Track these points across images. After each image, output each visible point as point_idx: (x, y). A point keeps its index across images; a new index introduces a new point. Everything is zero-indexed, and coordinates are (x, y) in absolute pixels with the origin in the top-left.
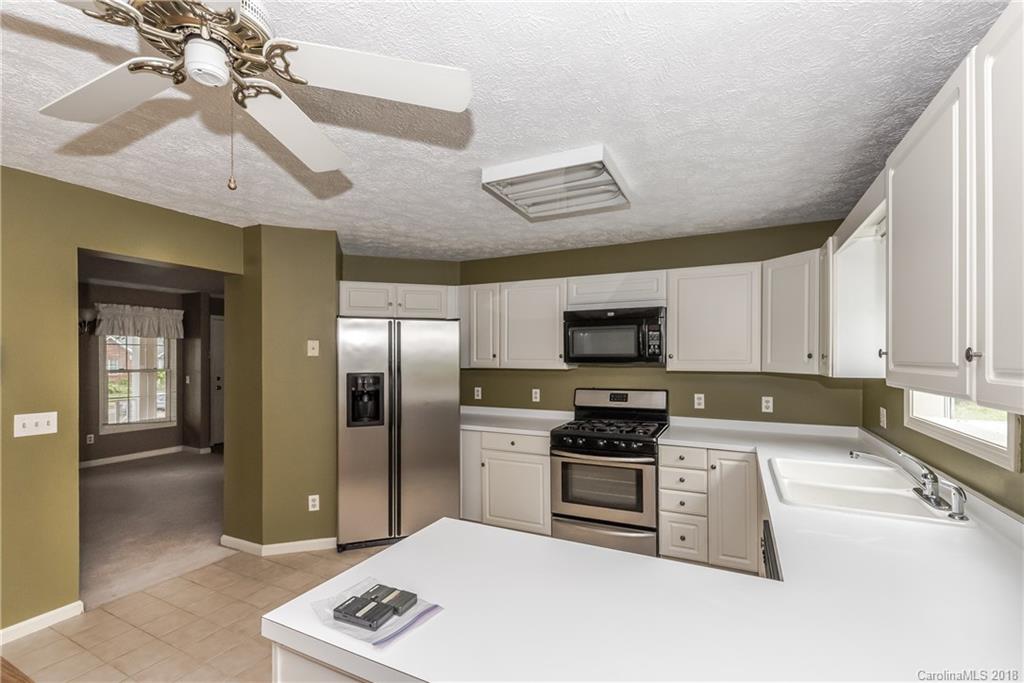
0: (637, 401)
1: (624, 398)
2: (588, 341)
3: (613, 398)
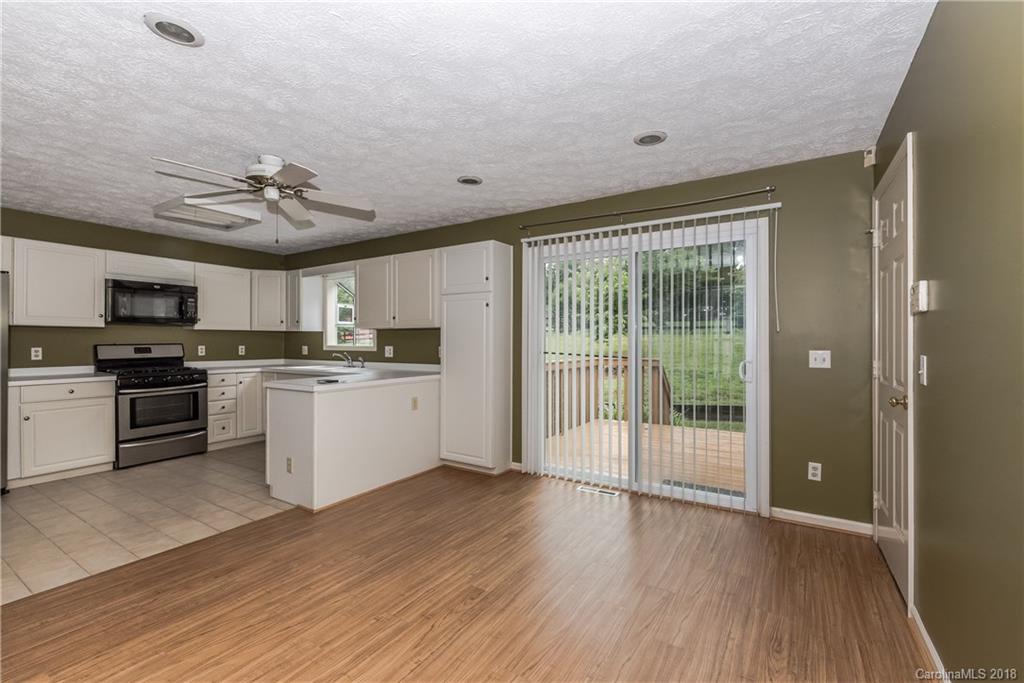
0: (157, 353)
1: (149, 350)
2: (128, 305)
3: (137, 351)
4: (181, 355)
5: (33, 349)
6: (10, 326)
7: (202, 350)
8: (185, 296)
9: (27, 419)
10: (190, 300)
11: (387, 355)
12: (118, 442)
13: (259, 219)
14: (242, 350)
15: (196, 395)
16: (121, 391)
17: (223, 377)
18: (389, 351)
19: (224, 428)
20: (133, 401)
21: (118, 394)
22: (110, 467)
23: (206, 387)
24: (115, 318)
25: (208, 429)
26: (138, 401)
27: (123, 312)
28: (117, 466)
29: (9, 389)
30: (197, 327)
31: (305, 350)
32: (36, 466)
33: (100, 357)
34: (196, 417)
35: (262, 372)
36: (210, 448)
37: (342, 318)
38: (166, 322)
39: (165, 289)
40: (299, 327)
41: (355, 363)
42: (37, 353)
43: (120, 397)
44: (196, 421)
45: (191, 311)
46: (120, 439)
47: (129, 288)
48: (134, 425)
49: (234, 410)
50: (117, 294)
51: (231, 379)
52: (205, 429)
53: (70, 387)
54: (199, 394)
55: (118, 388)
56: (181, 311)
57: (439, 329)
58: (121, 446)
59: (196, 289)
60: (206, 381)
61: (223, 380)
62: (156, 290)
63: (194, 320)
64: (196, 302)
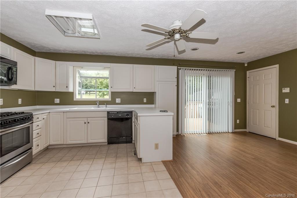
7: (1, 102)
11: (117, 102)
17: (38, 116)
18: (118, 100)
19: (38, 145)
20: (1, 137)
23: (33, 122)
26: (3, 137)
31: (57, 101)
34: (29, 142)
40: (68, 89)
44: (29, 144)
45: (14, 77)
49: (41, 134)
51: (41, 117)
54: (30, 127)
57: (155, 92)
59: (16, 63)
61: (38, 118)
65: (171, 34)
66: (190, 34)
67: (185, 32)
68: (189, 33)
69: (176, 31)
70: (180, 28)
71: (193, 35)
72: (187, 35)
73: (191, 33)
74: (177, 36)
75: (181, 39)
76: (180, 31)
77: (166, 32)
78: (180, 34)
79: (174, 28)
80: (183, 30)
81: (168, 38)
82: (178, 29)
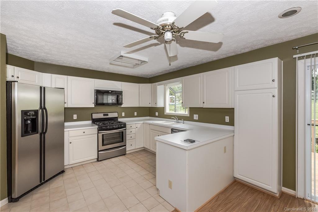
4: (117, 116)
5: (74, 115)
6: (65, 108)
7: (123, 114)
8: (119, 95)
9: (71, 143)
10: (120, 96)
11: (195, 118)
12: (98, 151)
13: (147, 61)
14: (136, 114)
15: (122, 132)
16: (99, 132)
17: (131, 125)
18: (196, 117)
19: (131, 145)
20: (103, 135)
21: (98, 133)
22: (96, 160)
23: (126, 129)
24: (97, 104)
25: (126, 145)
26: (104, 135)
27: (99, 102)
28: (98, 160)
29: (65, 132)
30: (122, 106)
31: (157, 114)
32: (73, 160)
33: (93, 118)
34: (122, 141)
35: (143, 123)
36: (127, 152)
37: (171, 102)
38: (113, 104)
39: (112, 93)
40: (156, 105)
41: (179, 121)
42: (75, 117)
43: (99, 134)
44: (123, 143)
45: (120, 100)
46: (99, 150)
47: (102, 92)
48: (103, 145)
49: (134, 138)
50: (98, 95)
51: (134, 126)
52: (125, 145)
53: (84, 131)
54: (124, 132)
55: (98, 130)
56: (117, 100)
57: (234, 109)
58: (99, 152)
59: (122, 92)
60: (126, 128)
61: (131, 127)
62: (110, 93)
63: (121, 104)
64: (122, 97)
65: (160, 31)
66: (186, 33)
67: (179, 30)
68: (184, 33)
69: (167, 27)
70: (173, 23)
71: (190, 35)
72: (182, 35)
73: (188, 32)
74: (168, 36)
75: (173, 40)
76: (173, 28)
77: (152, 27)
78: (172, 32)
79: (164, 23)
80: (176, 28)
81: (156, 38)
82: (170, 25)
